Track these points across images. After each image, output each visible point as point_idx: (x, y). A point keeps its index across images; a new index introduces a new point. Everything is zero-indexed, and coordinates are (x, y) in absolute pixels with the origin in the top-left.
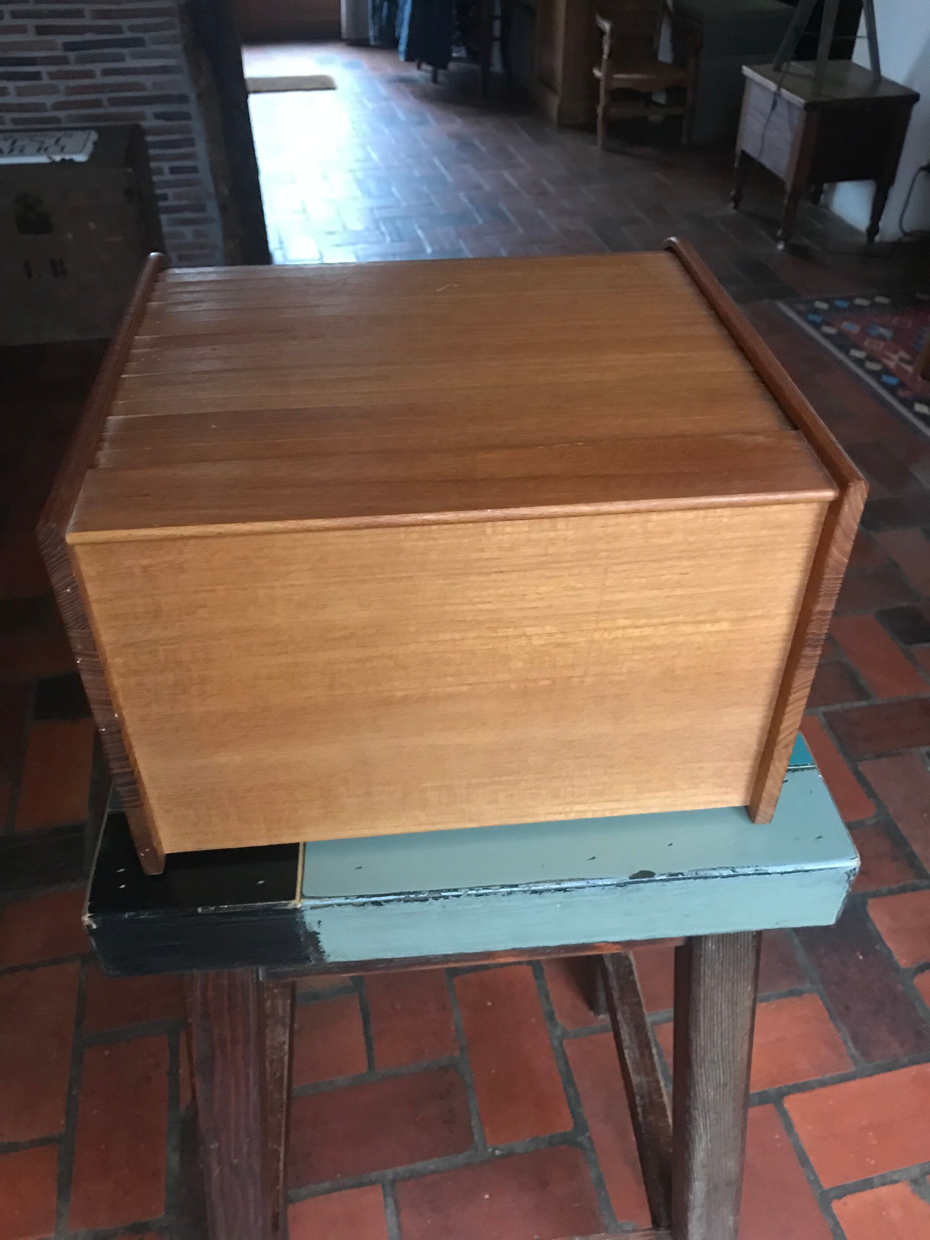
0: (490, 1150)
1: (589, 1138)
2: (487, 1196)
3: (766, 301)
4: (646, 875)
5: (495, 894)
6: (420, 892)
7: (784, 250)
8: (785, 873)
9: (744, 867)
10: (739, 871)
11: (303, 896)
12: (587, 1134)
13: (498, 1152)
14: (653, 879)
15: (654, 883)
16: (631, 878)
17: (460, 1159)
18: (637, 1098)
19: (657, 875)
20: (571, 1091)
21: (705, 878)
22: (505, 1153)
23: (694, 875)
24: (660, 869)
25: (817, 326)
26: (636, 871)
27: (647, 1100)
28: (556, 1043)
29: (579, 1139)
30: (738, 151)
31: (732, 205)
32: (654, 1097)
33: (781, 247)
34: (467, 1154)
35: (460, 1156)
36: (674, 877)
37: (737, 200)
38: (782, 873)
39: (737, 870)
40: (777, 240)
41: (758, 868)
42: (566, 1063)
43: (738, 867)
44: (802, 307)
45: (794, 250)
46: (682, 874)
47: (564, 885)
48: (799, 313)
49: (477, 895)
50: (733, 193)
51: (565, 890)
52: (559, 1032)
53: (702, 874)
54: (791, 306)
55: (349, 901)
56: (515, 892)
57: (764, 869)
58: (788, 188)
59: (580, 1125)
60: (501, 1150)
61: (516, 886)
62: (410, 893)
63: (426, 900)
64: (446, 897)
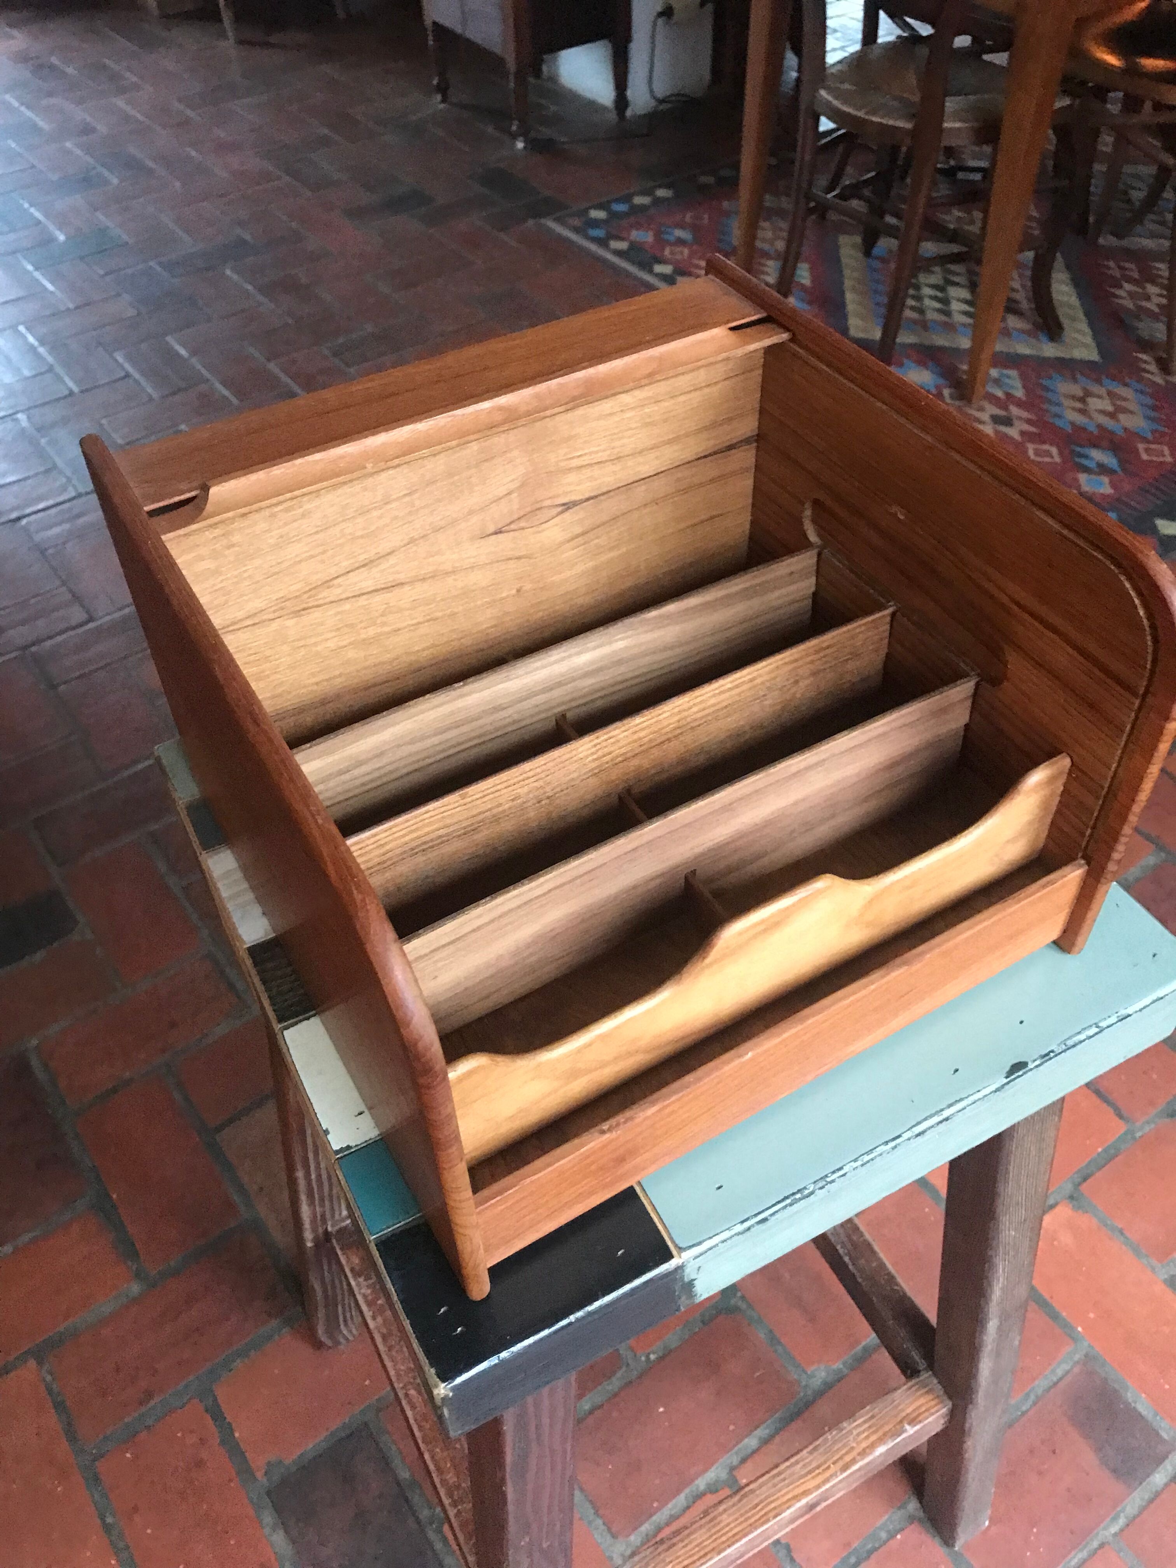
0: (643, 1358)
1: (743, 1298)
2: (661, 1410)
3: (531, 222)
4: (1018, 1067)
5: (881, 1155)
6: (805, 1188)
7: (525, 148)
8: (1144, 1008)
9: (1105, 1019)
10: (1103, 1024)
11: (681, 1249)
13: (652, 1357)
14: (1027, 1069)
15: (1029, 1073)
16: (1007, 1077)
17: (615, 1384)
18: (838, 1247)
19: (1030, 1063)
21: (1074, 1046)
22: (661, 1354)
23: (1064, 1047)
24: (1029, 1055)
25: (602, 242)
26: (1008, 1069)
27: (849, 1246)
29: (733, 1302)
30: (428, 22)
31: (439, 97)
32: (855, 1238)
33: (520, 145)
34: (619, 1374)
35: (614, 1379)
36: (1046, 1057)
37: (443, 89)
38: (1141, 1010)
39: (1101, 1025)
40: (514, 137)
41: (1119, 1014)
43: (1100, 1021)
44: (576, 222)
45: (538, 146)
46: (1052, 1051)
47: (946, 1114)
48: (576, 230)
49: (862, 1165)
50: (435, 82)
51: (947, 1119)
53: (1070, 1043)
54: (558, 220)
56: (899, 1144)
57: (1123, 1012)
58: (511, 65)
60: (654, 1353)
61: (899, 1136)
62: (794, 1194)
63: (812, 1193)
64: (833, 1181)
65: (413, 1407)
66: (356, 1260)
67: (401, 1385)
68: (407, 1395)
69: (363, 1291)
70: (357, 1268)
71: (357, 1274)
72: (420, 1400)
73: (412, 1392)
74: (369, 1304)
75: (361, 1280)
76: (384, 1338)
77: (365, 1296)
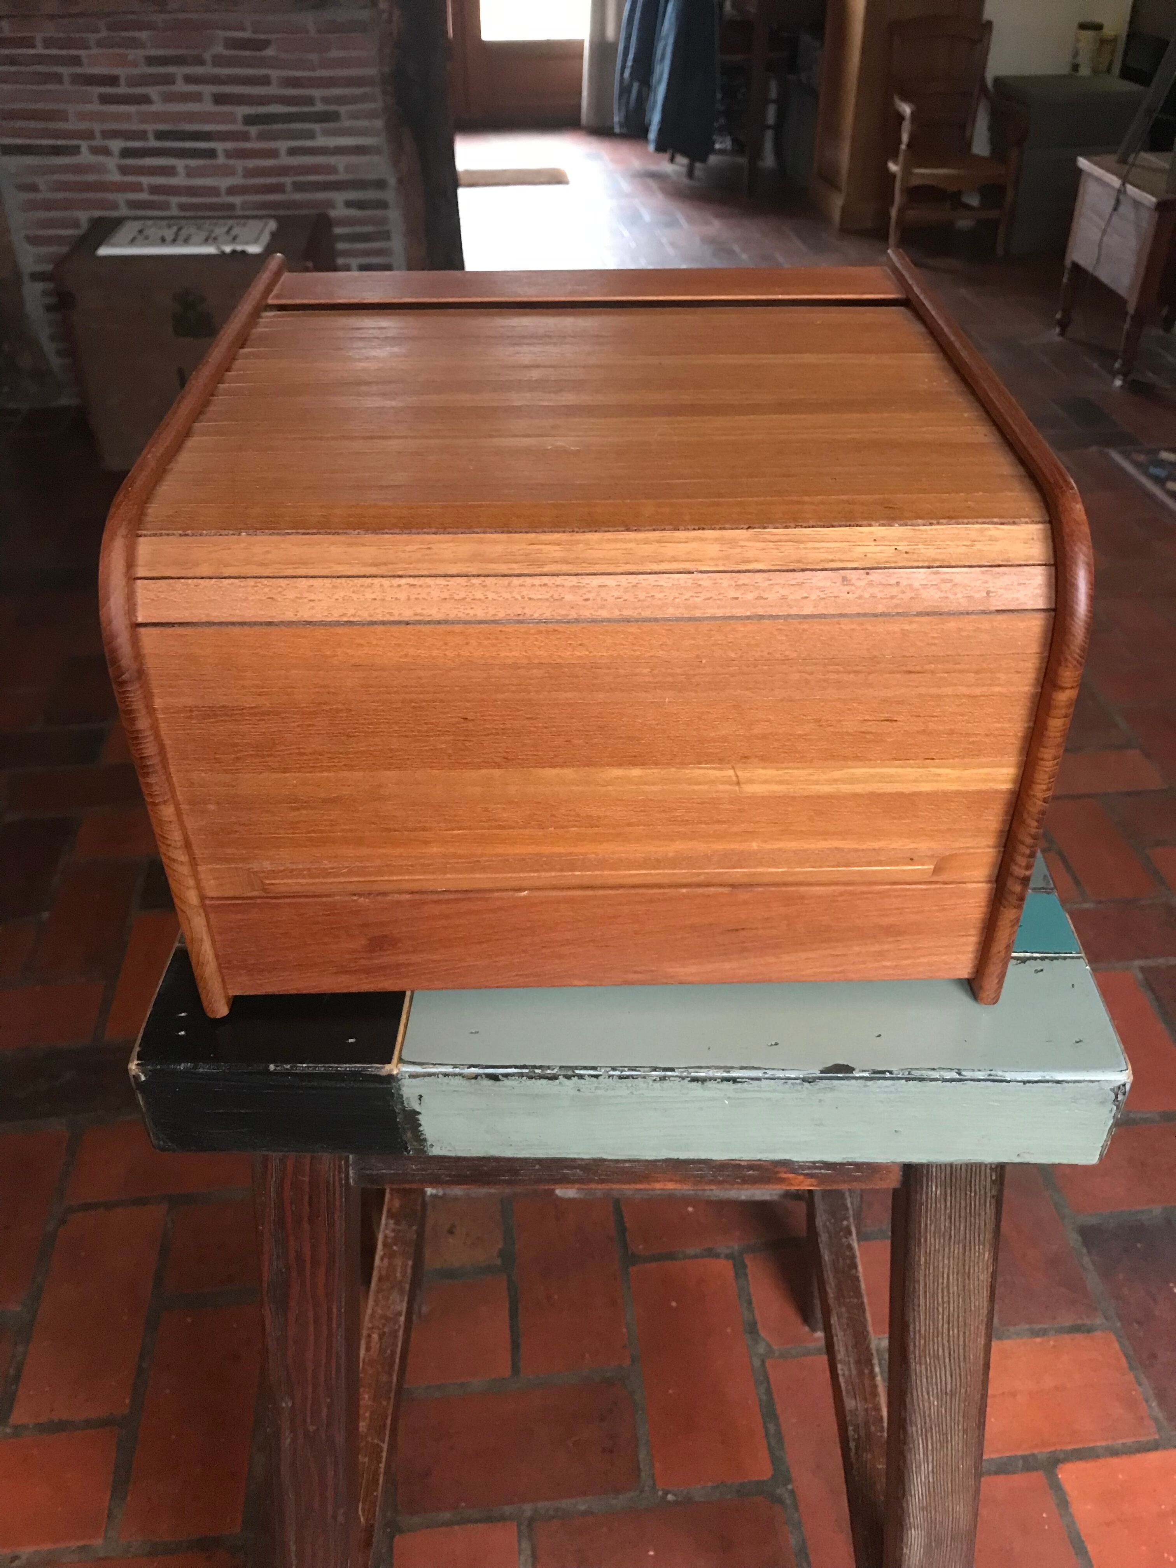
0: (660, 1493)
1: (792, 1492)
2: (651, 1553)
3: (1094, 449)
4: (842, 1070)
5: (644, 1077)
6: (549, 1067)
7: (1122, 387)
8: (1029, 1082)
9: (973, 1070)
10: (968, 1074)
11: (401, 1060)
12: (790, 1487)
13: (670, 1497)
14: (851, 1075)
15: (853, 1082)
16: (822, 1072)
17: (620, 1502)
18: (850, 1428)
19: (857, 1070)
20: (772, 1428)
21: (921, 1079)
22: (680, 1499)
23: (906, 1075)
24: (862, 1065)
25: (1160, 481)
26: (829, 1065)
27: (862, 1432)
28: (757, 1363)
29: (778, 1491)
30: (1068, 263)
31: (1058, 330)
32: (873, 1429)
33: (1118, 383)
34: (629, 1495)
35: (621, 1497)
36: (879, 1075)
37: (1064, 326)
38: (1025, 1082)
39: (963, 1073)
40: (1114, 374)
41: (992, 1073)
42: (769, 1391)
43: (965, 1070)
44: (1141, 458)
45: (1134, 387)
46: (891, 1072)
47: (734, 1074)
48: (1137, 465)
49: (621, 1077)
50: (1058, 316)
51: (734, 1080)
52: (761, 1349)
53: (916, 1074)
54: (1126, 455)
55: (457, 1070)
56: (669, 1077)
57: (1000, 1074)
58: (1131, 308)
59: (782, 1475)
60: (675, 1495)
61: (672, 1070)
62: (535, 1067)
63: (554, 1078)
64: (581, 1077)
65: (368, 1349)
66: (397, 1204)
67: (370, 1325)
68: (369, 1336)
69: (387, 1232)
70: (394, 1210)
71: (391, 1215)
72: (378, 1346)
73: (375, 1336)
74: (385, 1245)
75: (391, 1222)
76: (380, 1279)
77: (386, 1237)
